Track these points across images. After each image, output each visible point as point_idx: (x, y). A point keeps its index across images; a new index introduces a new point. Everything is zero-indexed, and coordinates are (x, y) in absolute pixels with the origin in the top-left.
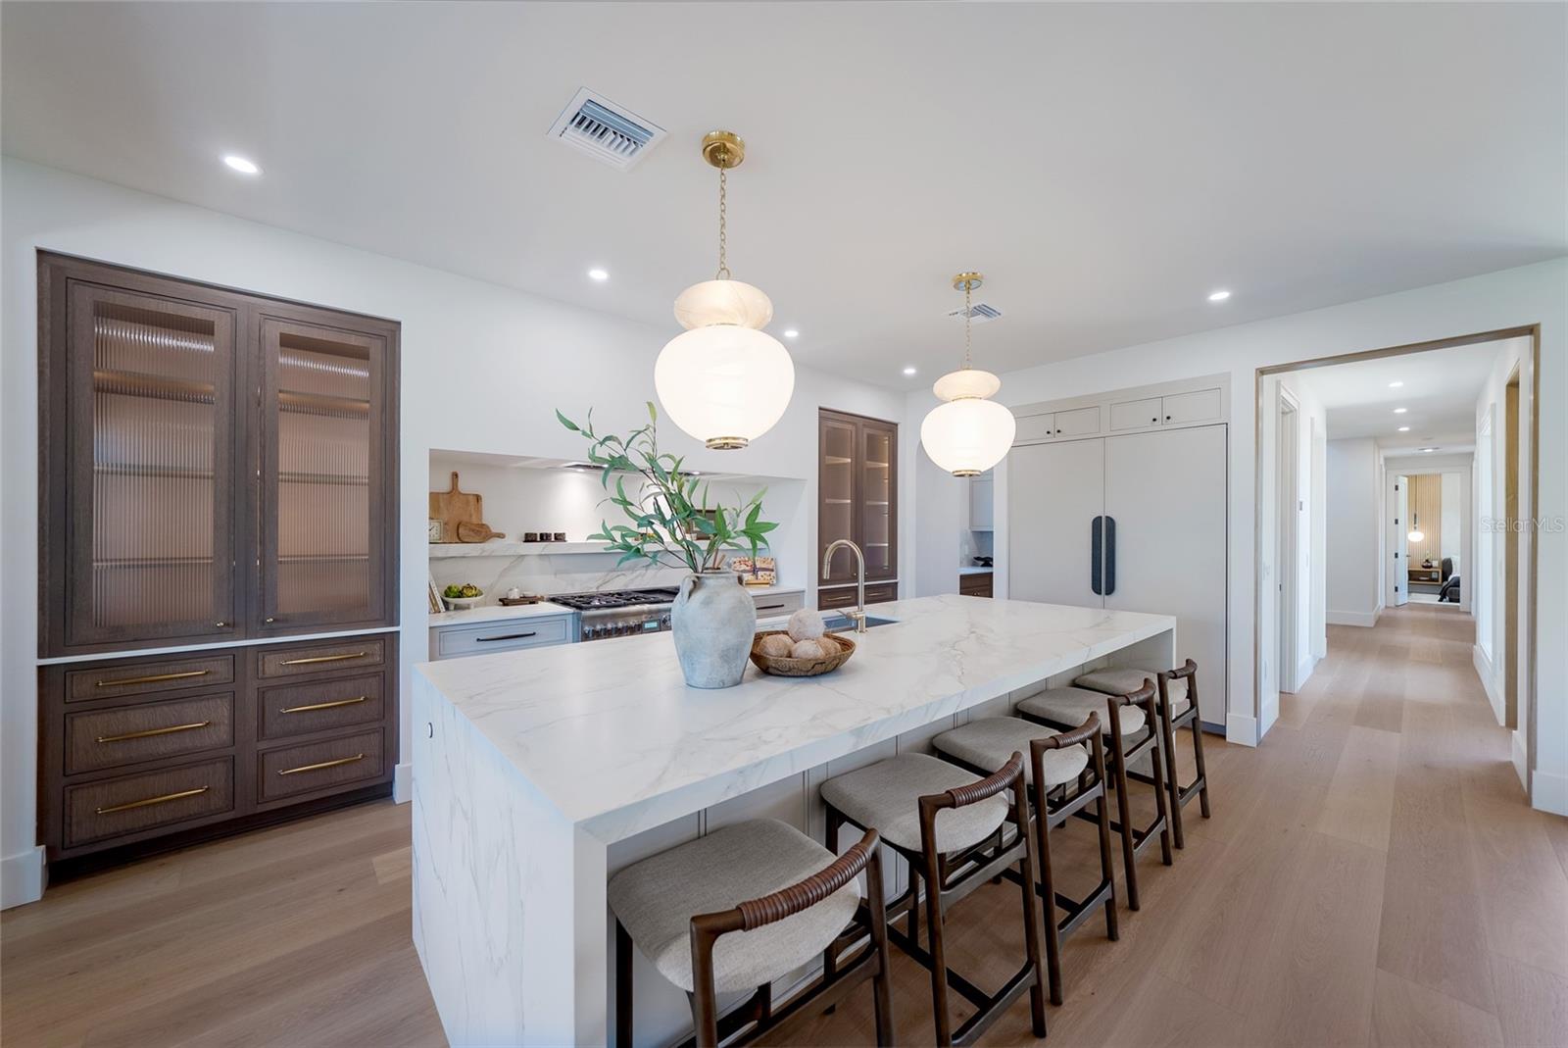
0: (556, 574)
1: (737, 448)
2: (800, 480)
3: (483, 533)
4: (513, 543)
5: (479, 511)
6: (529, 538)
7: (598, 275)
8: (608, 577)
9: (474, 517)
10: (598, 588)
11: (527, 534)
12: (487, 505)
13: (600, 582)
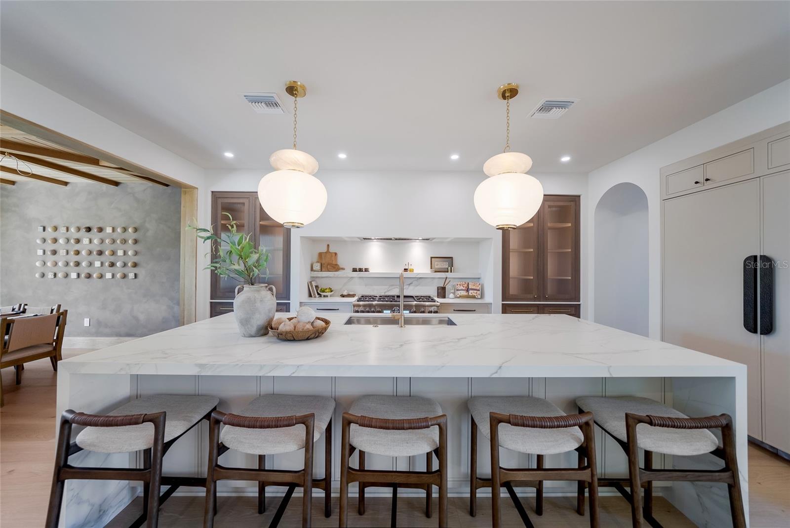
0: (366, 286)
1: (299, 227)
2: (490, 238)
3: (336, 268)
4: (348, 272)
5: (336, 259)
6: (355, 270)
7: (342, 156)
8: (390, 288)
9: (334, 261)
10: (385, 293)
11: (353, 269)
12: (339, 256)
13: (386, 290)
